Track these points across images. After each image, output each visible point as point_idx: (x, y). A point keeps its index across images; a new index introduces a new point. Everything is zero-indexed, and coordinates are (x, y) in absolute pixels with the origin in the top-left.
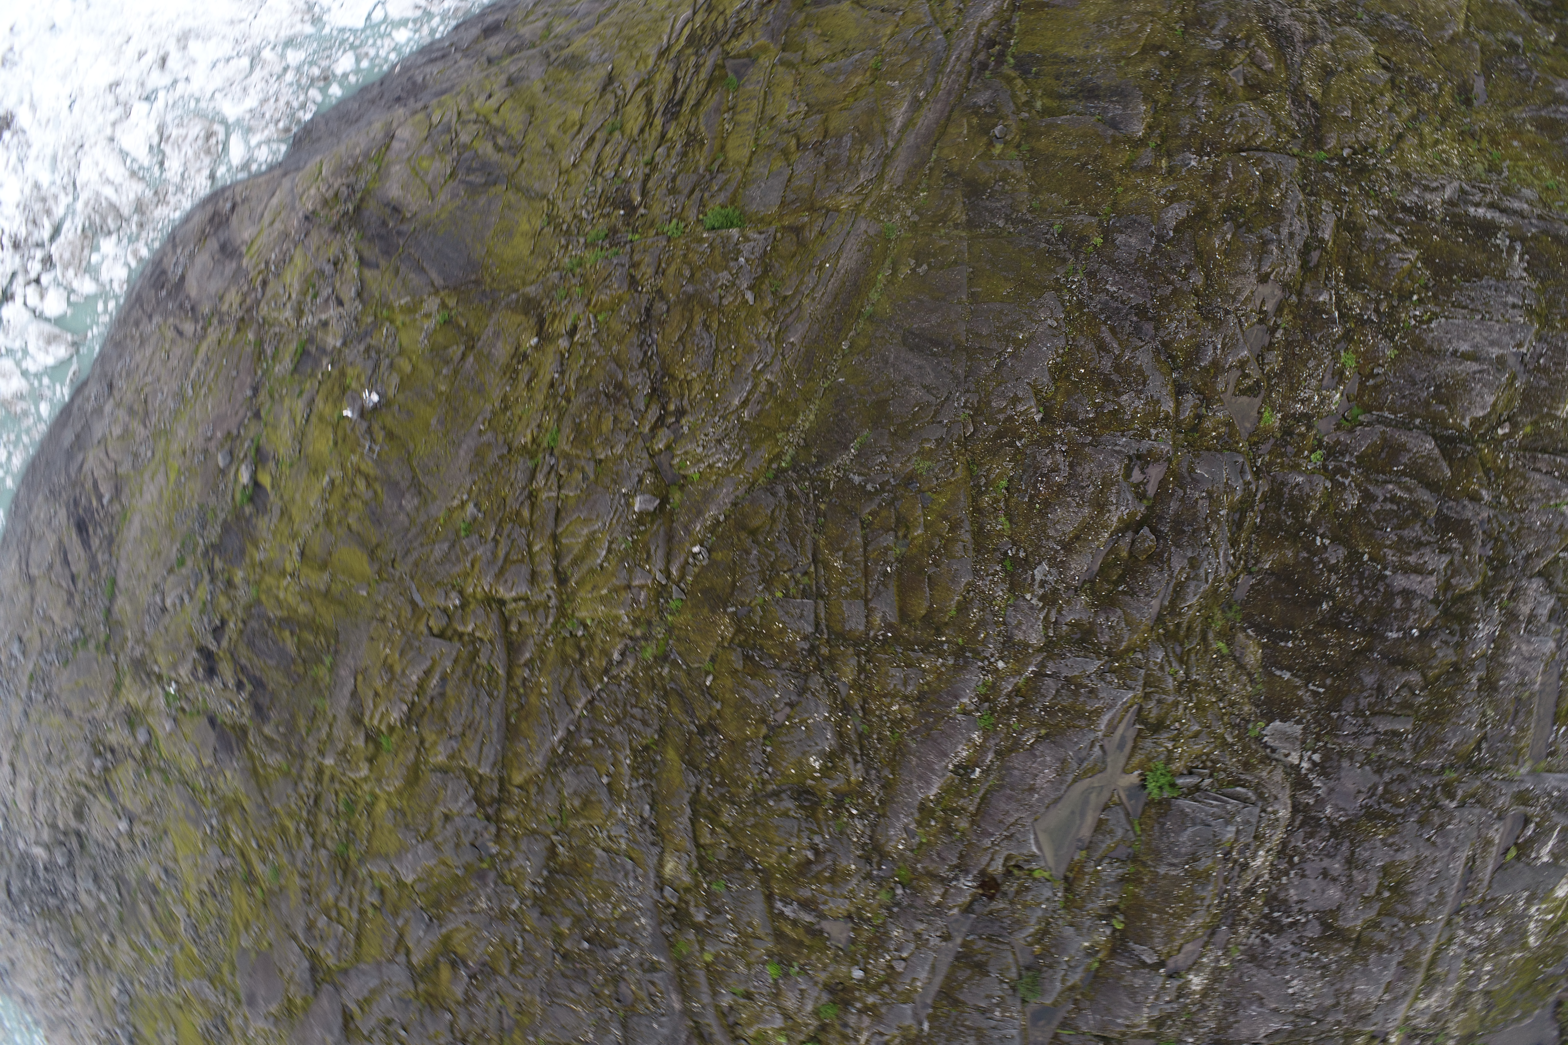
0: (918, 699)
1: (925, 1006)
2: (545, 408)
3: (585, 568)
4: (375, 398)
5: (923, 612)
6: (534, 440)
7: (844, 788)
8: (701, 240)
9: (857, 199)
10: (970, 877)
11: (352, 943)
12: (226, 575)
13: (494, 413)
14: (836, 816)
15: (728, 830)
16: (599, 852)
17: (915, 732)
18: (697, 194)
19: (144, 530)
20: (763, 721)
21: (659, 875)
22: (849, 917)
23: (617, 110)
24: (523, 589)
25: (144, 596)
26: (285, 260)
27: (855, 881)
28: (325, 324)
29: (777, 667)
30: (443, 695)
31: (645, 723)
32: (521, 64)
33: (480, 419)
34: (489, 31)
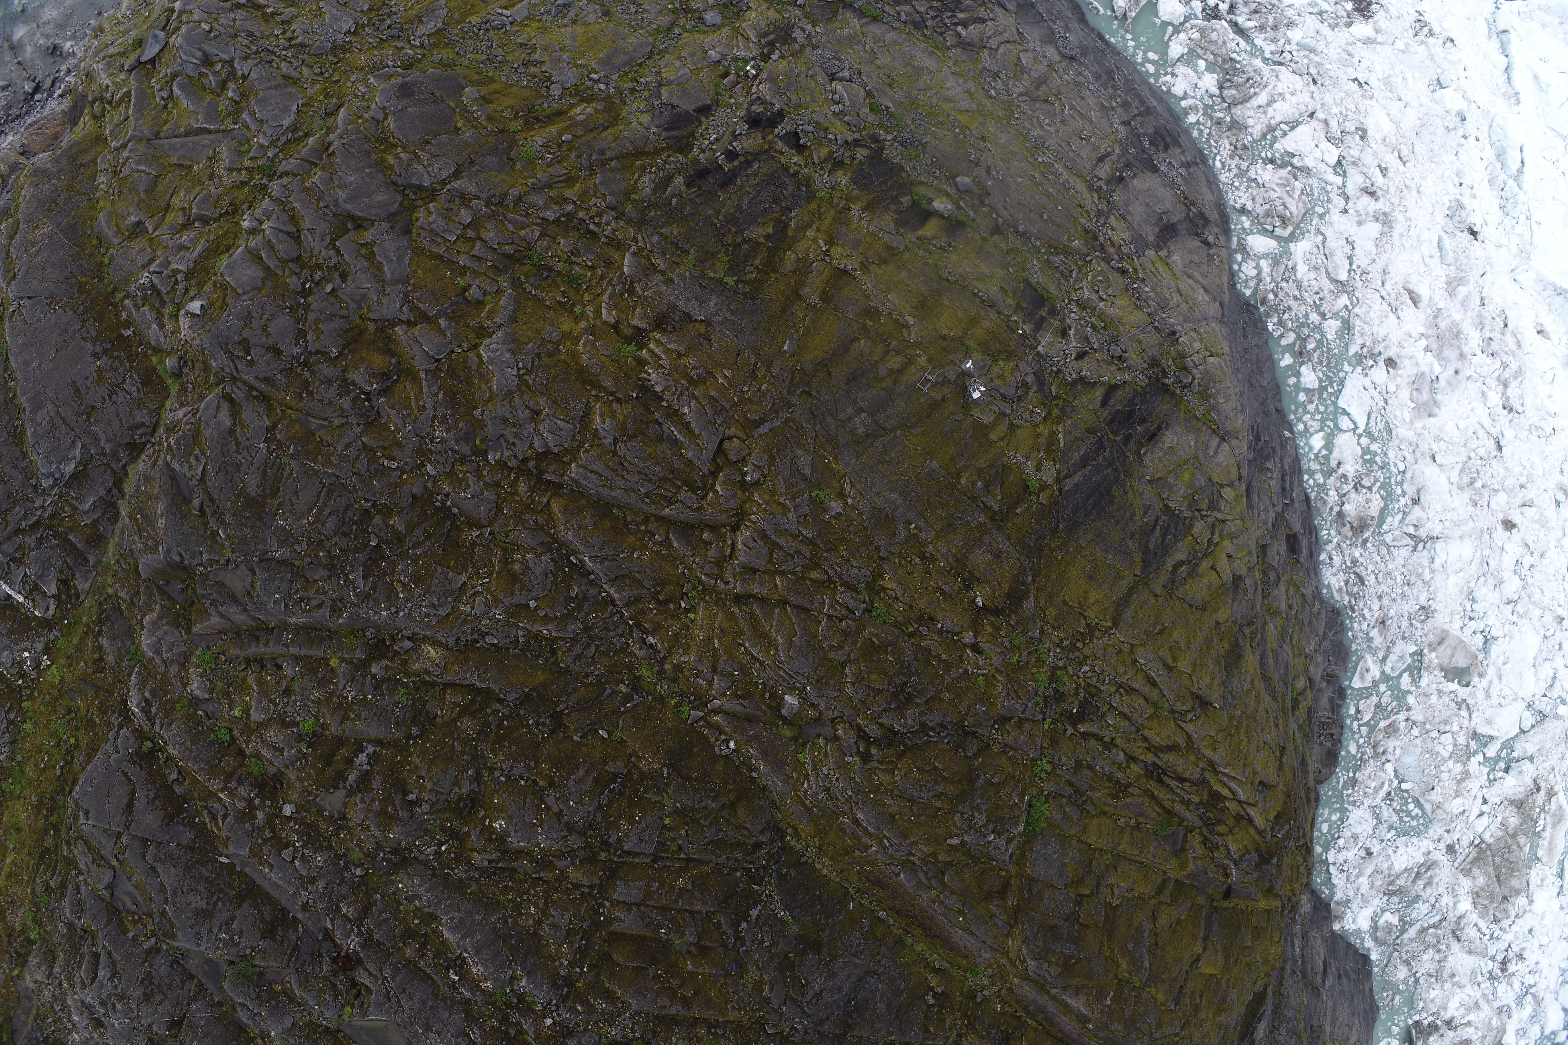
0: (535, 933)
1: (244, 865)
2: (911, 607)
3: (745, 627)
4: (976, 395)
5: (615, 957)
6: (884, 589)
7: (469, 845)
8: (1022, 795)
9: (1013, 954)
10: (358, 949)
11: (435, 249)
12: (847, 161)
13: (923, 544)
14: (443, 829)
15: (454, 721)
16: (463, 578)
17: (506, 922)
18: (1068, 790)
19: (919, 71)
20: (551, 784)
21: (426, 639)
22: (344, 817)
23: (1172, 712)
24: (742, 558)
25: (851, 57)
26: (1139, 302)
27: (377, 833)
28: (1064, 333)
29: (600, 807)
30: (660, 438)
31: (579, 657)
32: (1250, 591)
33: (922, 523)
34: (1292, 542)
